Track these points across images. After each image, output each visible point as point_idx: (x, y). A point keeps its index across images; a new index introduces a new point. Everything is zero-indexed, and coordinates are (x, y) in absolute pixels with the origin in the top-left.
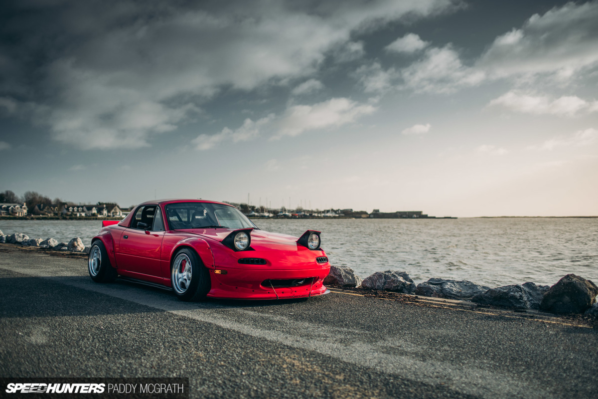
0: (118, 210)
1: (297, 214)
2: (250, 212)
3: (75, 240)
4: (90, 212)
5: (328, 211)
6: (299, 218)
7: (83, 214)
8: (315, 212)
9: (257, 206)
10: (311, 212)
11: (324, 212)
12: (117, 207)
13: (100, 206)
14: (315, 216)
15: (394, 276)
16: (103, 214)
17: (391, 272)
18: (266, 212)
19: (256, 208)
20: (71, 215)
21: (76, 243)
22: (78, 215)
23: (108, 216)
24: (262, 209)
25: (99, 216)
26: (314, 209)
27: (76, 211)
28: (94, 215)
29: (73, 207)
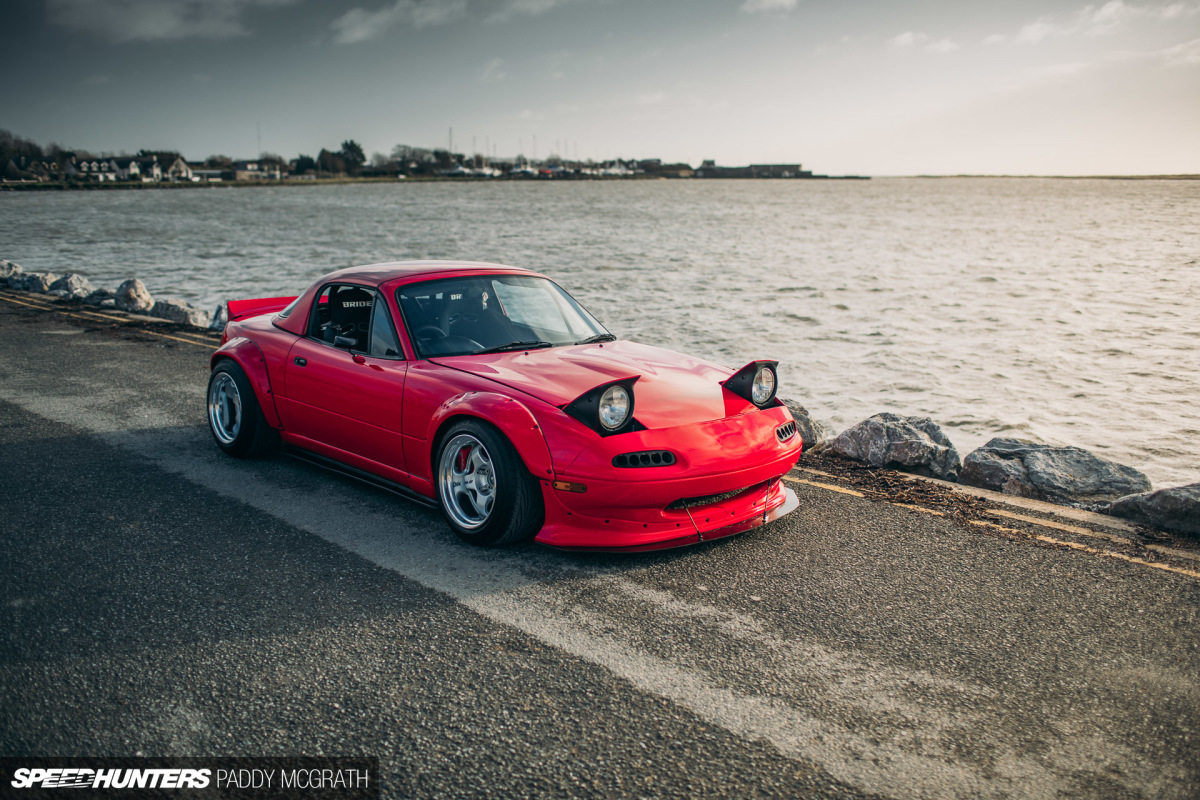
0: (183, 167)
1: (550, 171)
2: (453, 166)
3: (130, 284)
4: (126, 171)
5: (612, 164)
6: (553, 179)
7: (112, 177)
8: (586, 166)
9: (469, 154)
10: (578, 166)
11: (603, 165)
12: (180, 161)
13: (146, 159)
14: (585, 174)
15: (909, 430)
16: (152, 176)
17: (897, 420)
18: (486, 166)
19: (467, 158)
20: (86, 179)
21: (133, 290)
22: (101, 178)
23: (164, 179)
24: (479, 161)
25: (146, 180)
26: (583, 159)
27: (95, 169)
28: (134, 177)
29: (90, 160)
